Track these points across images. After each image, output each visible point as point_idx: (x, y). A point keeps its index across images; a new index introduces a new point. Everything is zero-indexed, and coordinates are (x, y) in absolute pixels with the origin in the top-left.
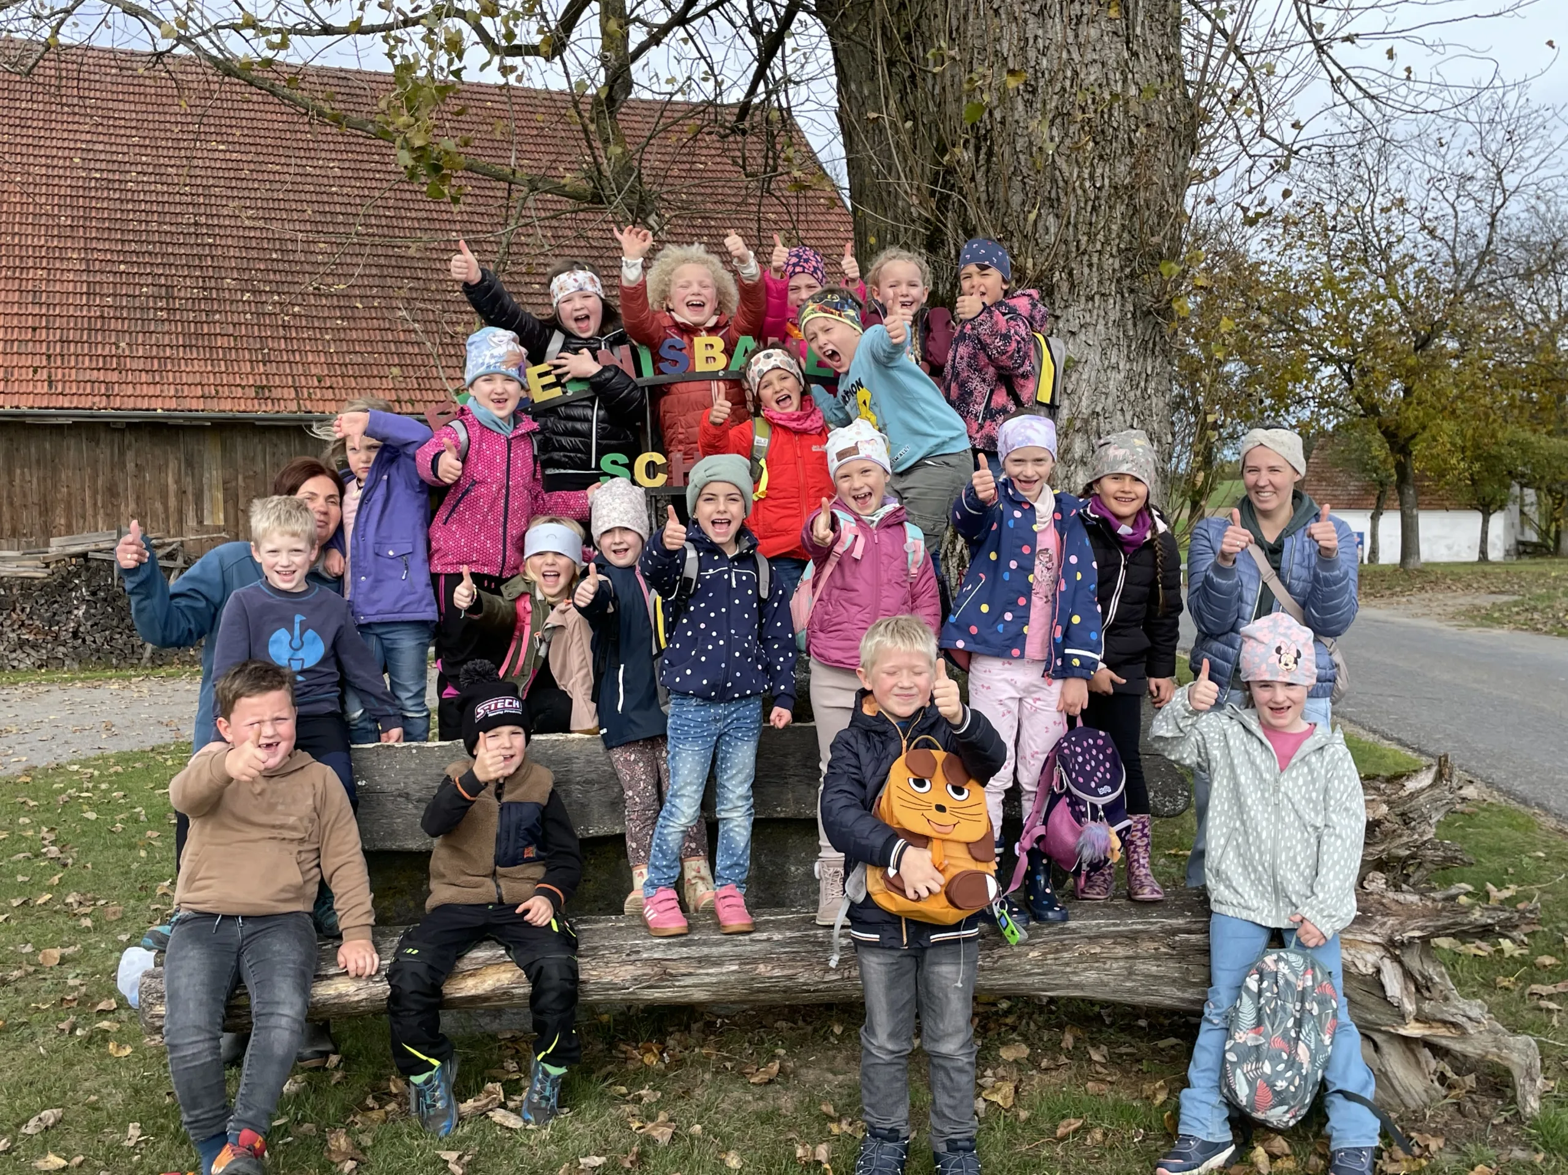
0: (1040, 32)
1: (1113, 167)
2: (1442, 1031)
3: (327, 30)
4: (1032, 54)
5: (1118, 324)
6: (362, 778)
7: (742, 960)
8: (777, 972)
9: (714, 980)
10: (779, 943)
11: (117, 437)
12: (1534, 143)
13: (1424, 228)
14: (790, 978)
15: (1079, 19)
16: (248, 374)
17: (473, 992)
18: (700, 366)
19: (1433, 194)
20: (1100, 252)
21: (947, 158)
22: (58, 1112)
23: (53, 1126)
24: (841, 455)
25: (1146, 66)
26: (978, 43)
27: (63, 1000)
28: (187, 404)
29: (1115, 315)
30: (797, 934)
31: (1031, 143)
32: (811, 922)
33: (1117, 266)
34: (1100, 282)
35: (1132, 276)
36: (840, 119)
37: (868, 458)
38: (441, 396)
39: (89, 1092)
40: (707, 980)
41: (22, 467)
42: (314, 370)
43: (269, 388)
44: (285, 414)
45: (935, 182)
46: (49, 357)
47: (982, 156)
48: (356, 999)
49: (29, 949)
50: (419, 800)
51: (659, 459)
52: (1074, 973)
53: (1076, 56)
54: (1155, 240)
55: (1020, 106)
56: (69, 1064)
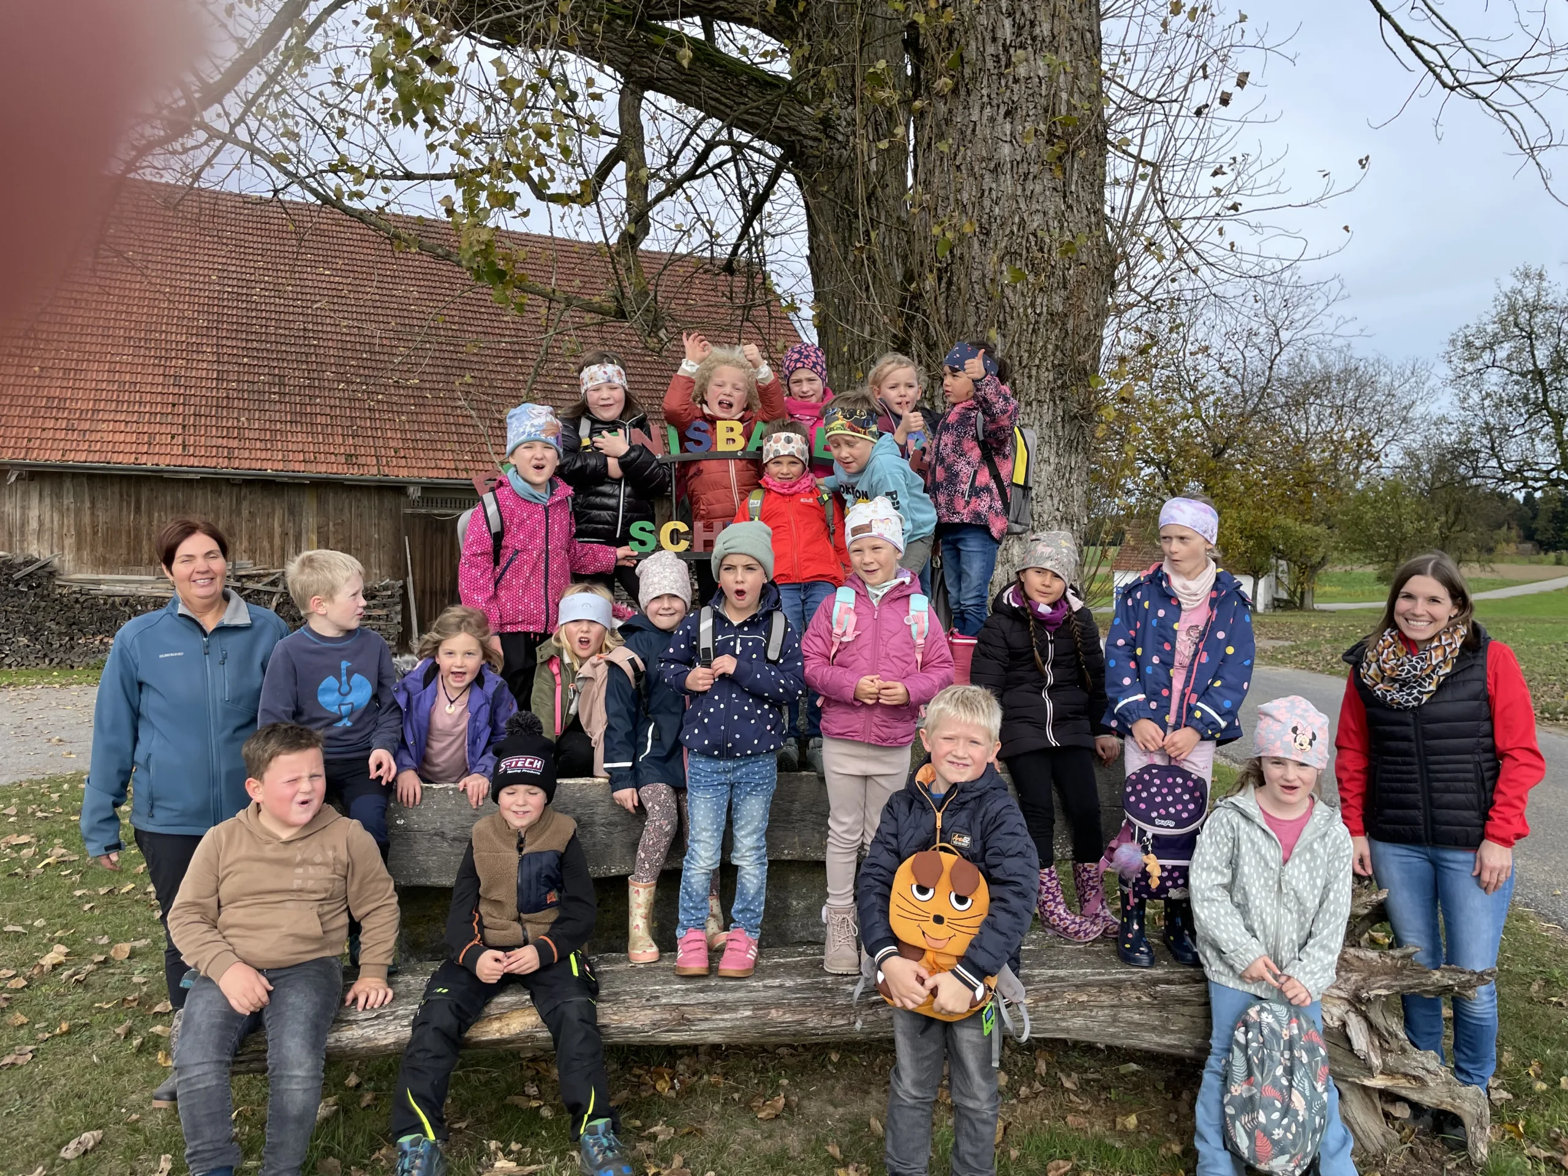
0: (994, 186)
1: (1050, 298)
2: (1403, 1082)
3: (409, 176)
4: (987, 203)
5: (1050, 426)
6: (401, 817)
7: (756, 1005)
8: (788, 1017)
9: (729, 1024)
10: (790, 990)
11: (235, 490)
12: (1303, 309)
13: (1221, 368)
14: (800, 1022)
15: (1026, 175)
16: (341, 445)
17: (497, 1036)
18: (722, 446)
19: (1229, 344)
20: (1038, 367)
21: (914, 285)
22: (98, 1134)
23: (93, 1148)
24: (856, 531)
25: (1078, 216)
26: (942, 193)
27: (124, 1000)
28: (291, 466)
29: (1047, 418)
30: (808, 981)
31: (984, 276)
32: (818, 966)
33: (1051, 378)
34: (1038, 391)
35: (1064, 387)
36: (810, 263)
37: (880, 537)
38: (489, 467)
39: (131, 1110)
40: (722, 1024)
41: (159, 511)
42: (392, 444)
43: (357, 456)
44: (368, 477)
45: (903, 305)
46: (184, 427)
47: (943, 285)
48: (385, 1042)
49: (105, 940)
50: (454, 839)
51: (682, 527)
52: (1063, 1019)
53: (1023, 206)
54: (1083, 358)
55: (976, 245)
56: (120, 1074)
